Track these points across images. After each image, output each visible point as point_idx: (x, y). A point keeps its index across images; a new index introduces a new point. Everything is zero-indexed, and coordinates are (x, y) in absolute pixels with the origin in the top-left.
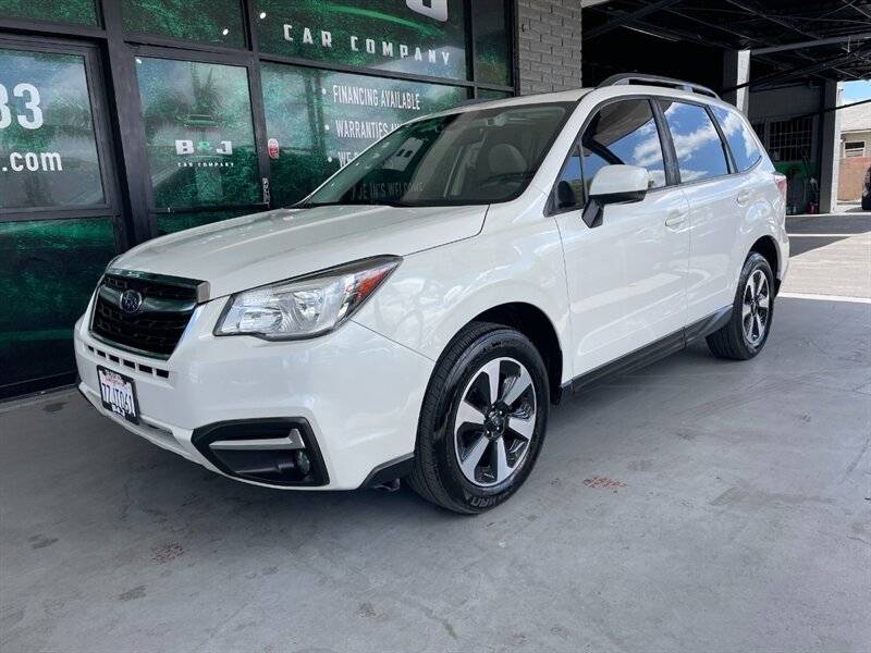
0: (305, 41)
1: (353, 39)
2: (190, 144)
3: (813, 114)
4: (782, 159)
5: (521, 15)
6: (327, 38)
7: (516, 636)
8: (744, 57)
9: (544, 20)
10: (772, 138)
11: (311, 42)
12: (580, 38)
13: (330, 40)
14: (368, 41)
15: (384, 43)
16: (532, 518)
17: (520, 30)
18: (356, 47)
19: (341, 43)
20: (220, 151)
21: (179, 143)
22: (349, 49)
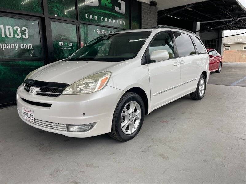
0: (91, 18)
1: (102, 18)
2: (62, 43)
3: (216, 39)
5: (143, 13)
6: (96, 18)
9: (149, 14)
12: (157, 19)
14: (106, 18)
15: (109, 19)
17: (143, 16)
18: (103, 20)
19: (99, 19)
20: (69, 45)
21: (60, 43)
22: (101, 21)
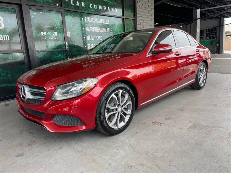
0: (77, 5)
1: (91, 4)
2: (45, 33)
4: (209, 39)
6: (83, 4)
7: (129, 166)
8: (199, 11)
10: (206, 33)
11: (79, 5)
12: (153, 5)
13: (84, 5)
14: (95, 5)
15: (99, 6)
16: (136, 133)
17: (137, 3)
18: (91, 7)
19: (87, 6)
20: (54, 35)
21: (42, 33)
22: (89, 7)
